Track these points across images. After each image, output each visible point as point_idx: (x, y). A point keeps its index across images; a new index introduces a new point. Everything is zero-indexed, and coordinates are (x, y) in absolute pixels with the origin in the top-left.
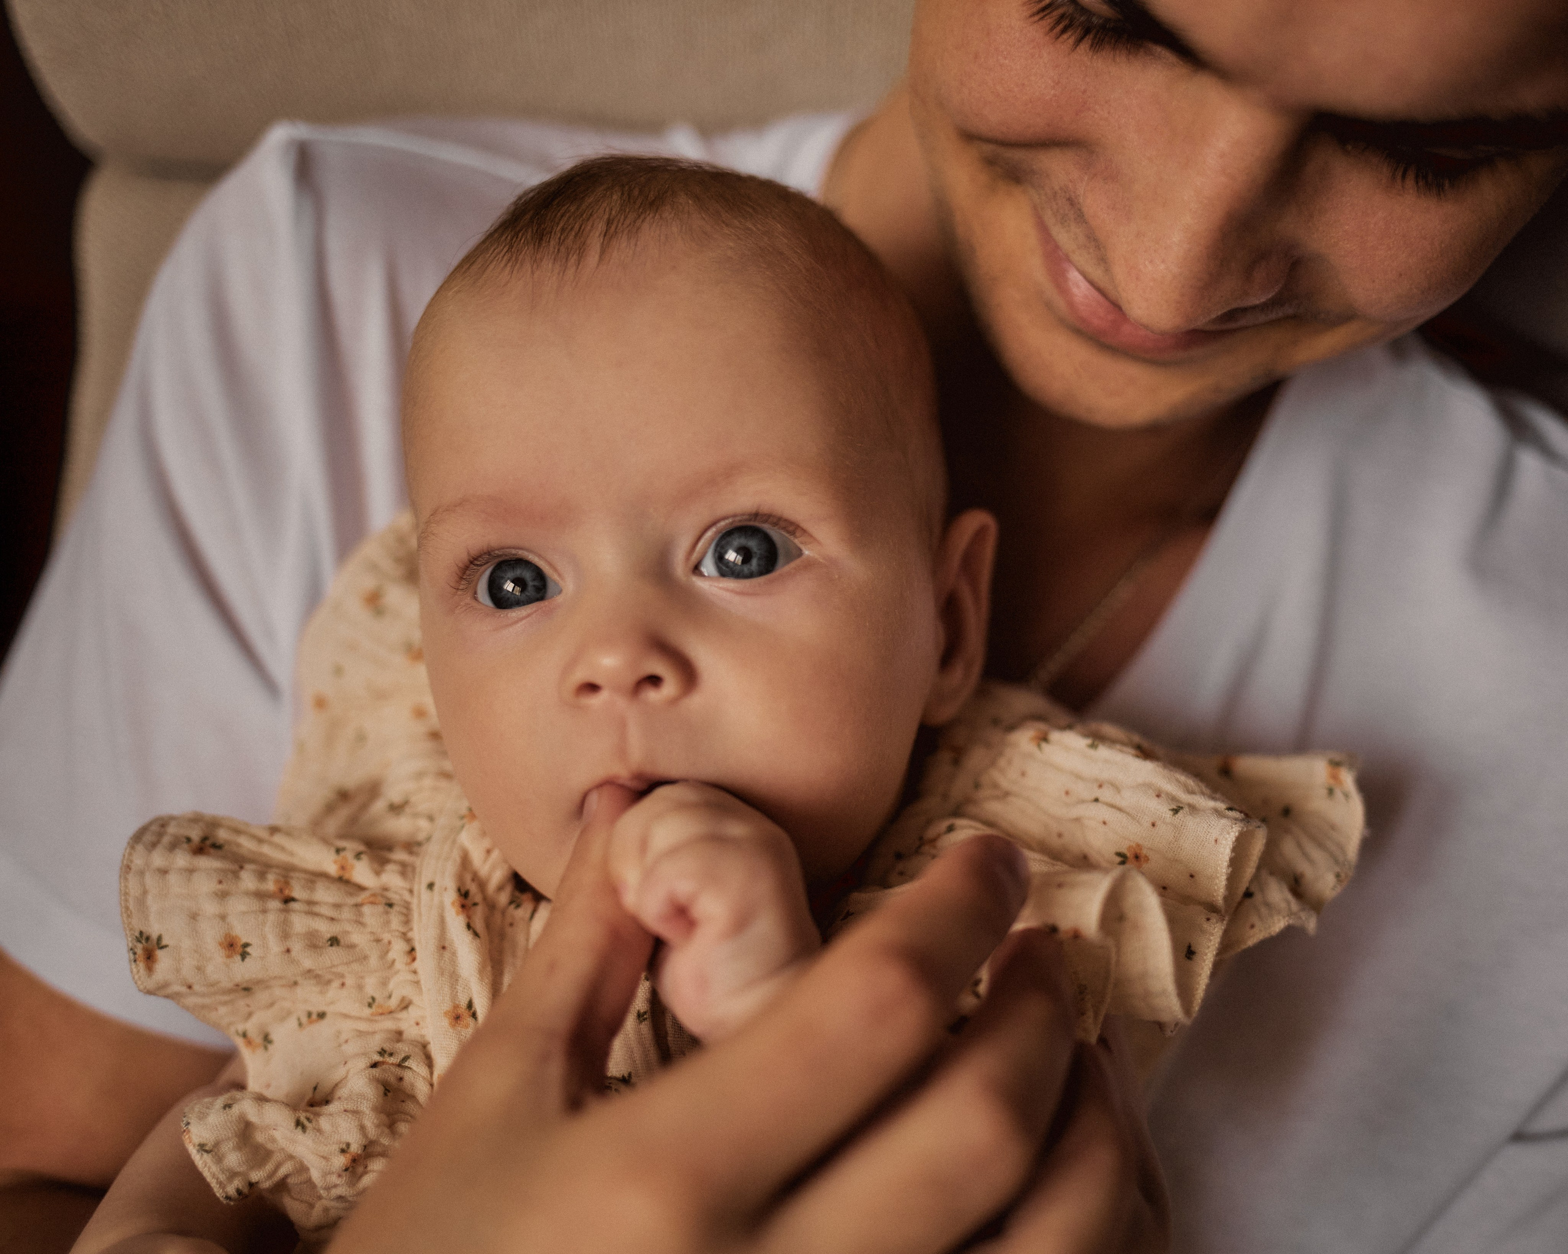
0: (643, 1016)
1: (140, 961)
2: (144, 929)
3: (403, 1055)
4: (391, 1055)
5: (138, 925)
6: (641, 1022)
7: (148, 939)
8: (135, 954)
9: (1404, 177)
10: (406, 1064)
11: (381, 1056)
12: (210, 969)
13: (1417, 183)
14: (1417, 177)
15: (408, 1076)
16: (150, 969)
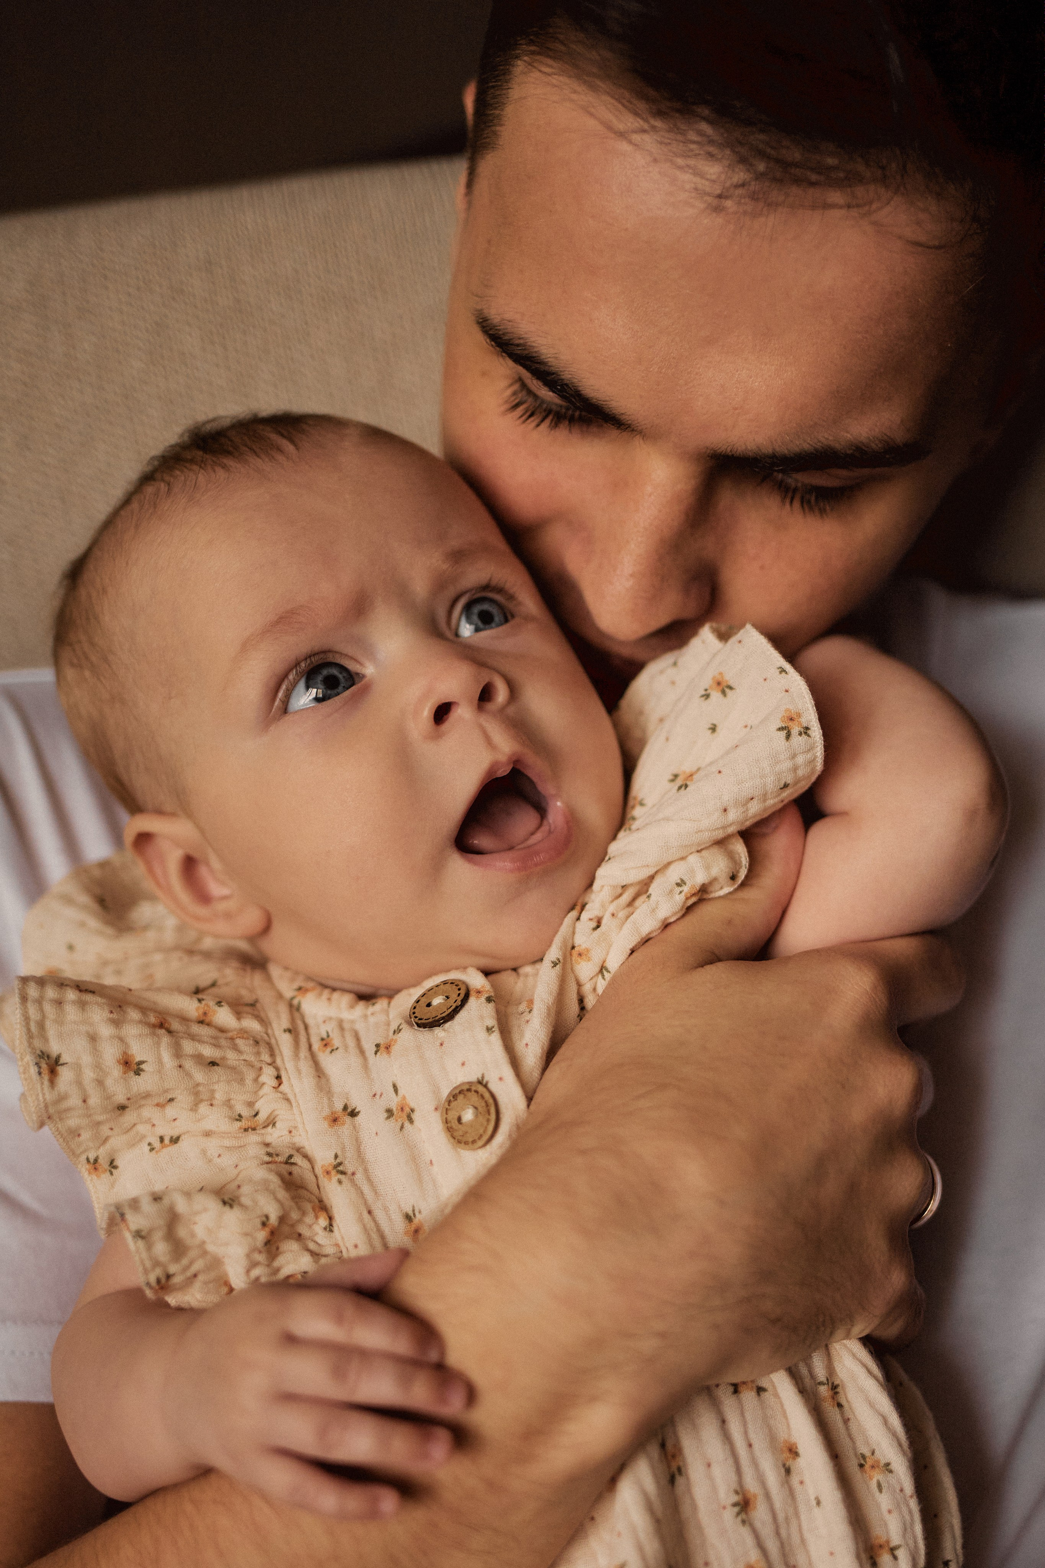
0: (492, 1029)
1: (45, 1074)
2: (44, 1049)
3: (287, 1155)
4: (277, 1155)
5: (38, 1044)
6: (490, 1034)
7: (48, 1057)
8: (40, 1067)
9: (791, 502)
10: (292, 1161)
11: (270, 1156)
12: (109, 1082)
13: (803, 506)
14: (802, 503)
15: (295, 1169)
16: (52, 1082)
